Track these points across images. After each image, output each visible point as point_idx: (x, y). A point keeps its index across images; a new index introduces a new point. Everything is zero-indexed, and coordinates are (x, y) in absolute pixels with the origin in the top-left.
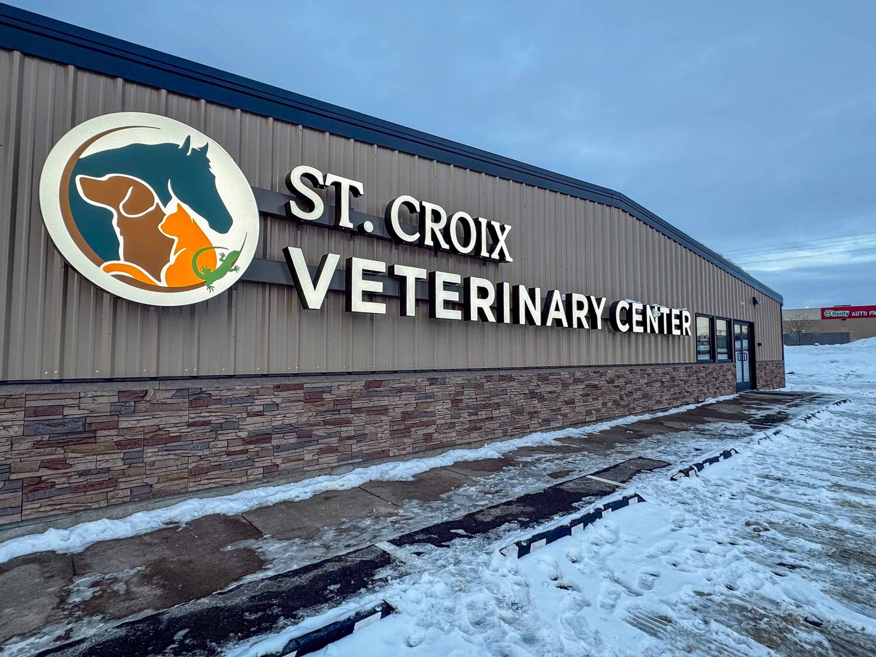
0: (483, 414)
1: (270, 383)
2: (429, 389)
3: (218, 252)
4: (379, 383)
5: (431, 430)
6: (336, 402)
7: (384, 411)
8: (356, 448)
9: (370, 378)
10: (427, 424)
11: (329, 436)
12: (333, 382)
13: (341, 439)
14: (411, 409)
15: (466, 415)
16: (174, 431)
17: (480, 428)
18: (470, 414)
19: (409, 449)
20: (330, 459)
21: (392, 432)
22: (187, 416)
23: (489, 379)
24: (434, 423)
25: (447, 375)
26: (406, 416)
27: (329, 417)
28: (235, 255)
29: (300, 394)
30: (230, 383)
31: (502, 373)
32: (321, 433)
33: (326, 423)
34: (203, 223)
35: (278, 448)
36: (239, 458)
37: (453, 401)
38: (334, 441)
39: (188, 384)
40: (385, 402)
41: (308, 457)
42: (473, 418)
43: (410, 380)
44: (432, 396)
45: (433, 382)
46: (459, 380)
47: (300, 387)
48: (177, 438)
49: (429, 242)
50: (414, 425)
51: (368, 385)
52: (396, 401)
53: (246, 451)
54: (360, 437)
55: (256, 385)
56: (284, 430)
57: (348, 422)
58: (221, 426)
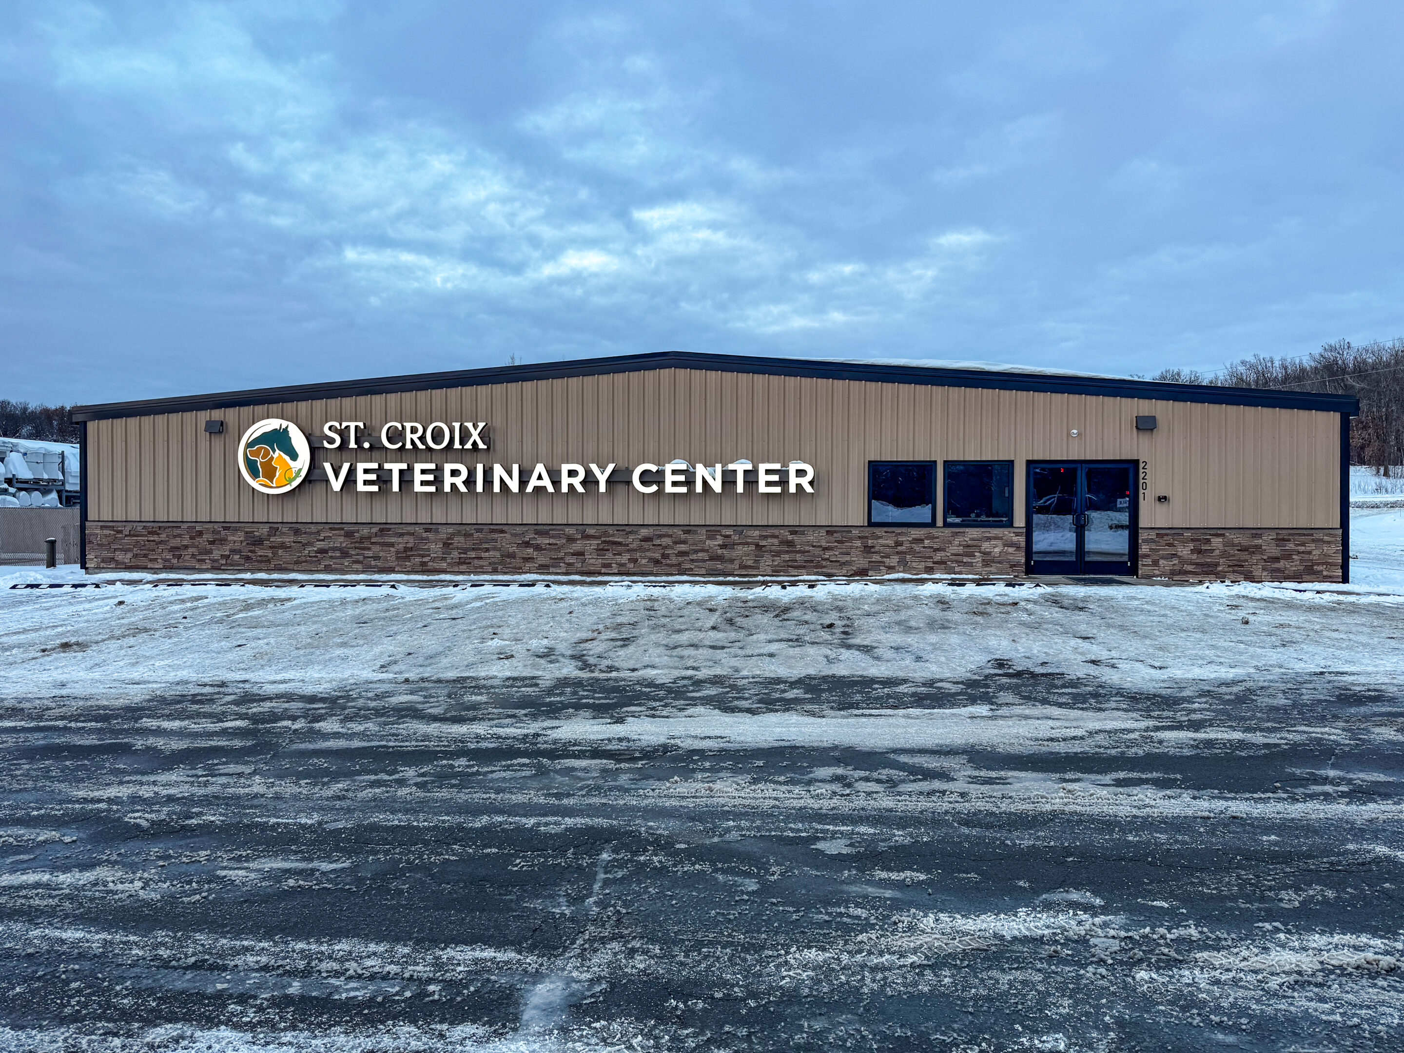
0: (473, 554)
1: (327, 526)
2: (425, 535)
3: (293, 470)
4: (389, 529)
5: (426, 559)
6: (362, 538)
7: (392, 545)
8: (373, 563)
9: (382, 526)
10: (423, 556)
11: (358, 555)
12: (361, 527)
13: (365, 557)
14: (409, 545)
15: (456, 553)
16: (288, 544)
17: (470, 563)
18: (460, 553)
19: (409, 569)
20: (359, 567)
21: (398, 558)
22: (292, 539)
23: (478, 531)
24: (429, 555)
25: (439, 527)
26: (406, 549)
27: (357, 545)
28: (300, 470)
29: (342, 532)
30: (310, 526)
31: (492, 527)
32: (353, 553)
33: (356, 548)
34: (287, 458)
35: (331, 557)
36: (314, 559)
37: (444, 544)
38: (361, 558)
39: (293, 525)
40: (393, 540)
41: (346, 564)
42: (462, 556)
43: (410, 529)
44: (427, 538)
45: (427, 530)
46: (451, 530)
47: (342, 529)
48: (290, 547)
49: (409, 446)
50: (412, 555)
51: (381, 530)
52: (400, 540)
53: (317, 557)
54: (376, 558)
55: (320, 527)
56: (334, 549)
57: (369, 549)
58: (306, 544)
